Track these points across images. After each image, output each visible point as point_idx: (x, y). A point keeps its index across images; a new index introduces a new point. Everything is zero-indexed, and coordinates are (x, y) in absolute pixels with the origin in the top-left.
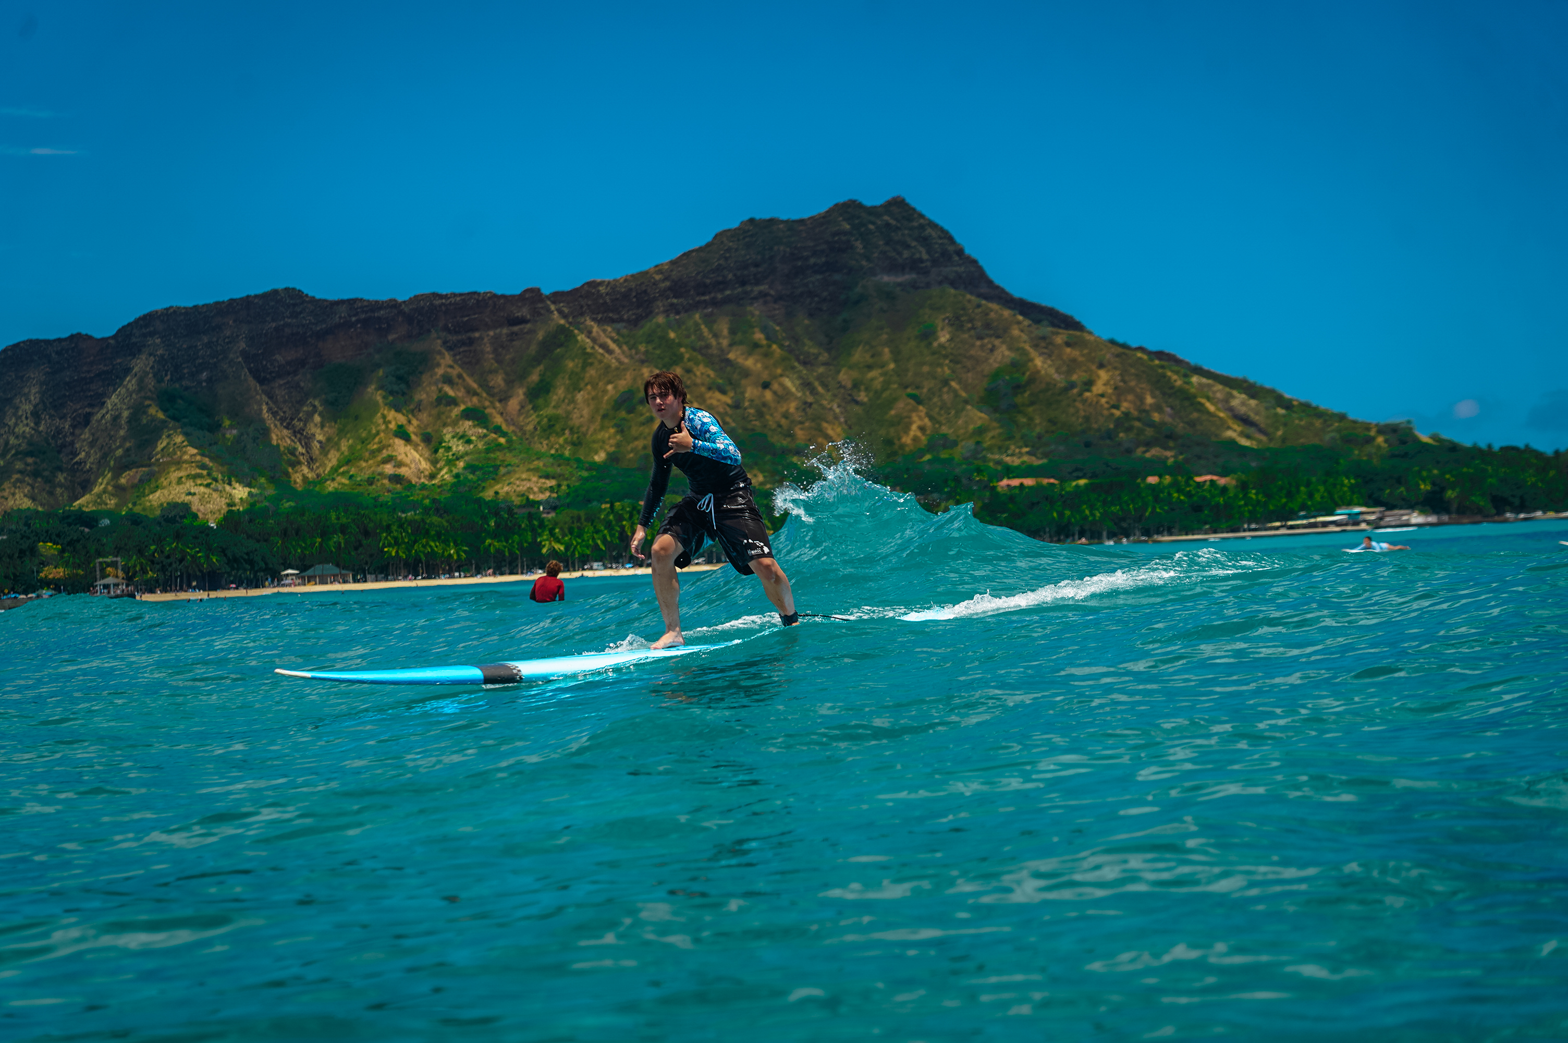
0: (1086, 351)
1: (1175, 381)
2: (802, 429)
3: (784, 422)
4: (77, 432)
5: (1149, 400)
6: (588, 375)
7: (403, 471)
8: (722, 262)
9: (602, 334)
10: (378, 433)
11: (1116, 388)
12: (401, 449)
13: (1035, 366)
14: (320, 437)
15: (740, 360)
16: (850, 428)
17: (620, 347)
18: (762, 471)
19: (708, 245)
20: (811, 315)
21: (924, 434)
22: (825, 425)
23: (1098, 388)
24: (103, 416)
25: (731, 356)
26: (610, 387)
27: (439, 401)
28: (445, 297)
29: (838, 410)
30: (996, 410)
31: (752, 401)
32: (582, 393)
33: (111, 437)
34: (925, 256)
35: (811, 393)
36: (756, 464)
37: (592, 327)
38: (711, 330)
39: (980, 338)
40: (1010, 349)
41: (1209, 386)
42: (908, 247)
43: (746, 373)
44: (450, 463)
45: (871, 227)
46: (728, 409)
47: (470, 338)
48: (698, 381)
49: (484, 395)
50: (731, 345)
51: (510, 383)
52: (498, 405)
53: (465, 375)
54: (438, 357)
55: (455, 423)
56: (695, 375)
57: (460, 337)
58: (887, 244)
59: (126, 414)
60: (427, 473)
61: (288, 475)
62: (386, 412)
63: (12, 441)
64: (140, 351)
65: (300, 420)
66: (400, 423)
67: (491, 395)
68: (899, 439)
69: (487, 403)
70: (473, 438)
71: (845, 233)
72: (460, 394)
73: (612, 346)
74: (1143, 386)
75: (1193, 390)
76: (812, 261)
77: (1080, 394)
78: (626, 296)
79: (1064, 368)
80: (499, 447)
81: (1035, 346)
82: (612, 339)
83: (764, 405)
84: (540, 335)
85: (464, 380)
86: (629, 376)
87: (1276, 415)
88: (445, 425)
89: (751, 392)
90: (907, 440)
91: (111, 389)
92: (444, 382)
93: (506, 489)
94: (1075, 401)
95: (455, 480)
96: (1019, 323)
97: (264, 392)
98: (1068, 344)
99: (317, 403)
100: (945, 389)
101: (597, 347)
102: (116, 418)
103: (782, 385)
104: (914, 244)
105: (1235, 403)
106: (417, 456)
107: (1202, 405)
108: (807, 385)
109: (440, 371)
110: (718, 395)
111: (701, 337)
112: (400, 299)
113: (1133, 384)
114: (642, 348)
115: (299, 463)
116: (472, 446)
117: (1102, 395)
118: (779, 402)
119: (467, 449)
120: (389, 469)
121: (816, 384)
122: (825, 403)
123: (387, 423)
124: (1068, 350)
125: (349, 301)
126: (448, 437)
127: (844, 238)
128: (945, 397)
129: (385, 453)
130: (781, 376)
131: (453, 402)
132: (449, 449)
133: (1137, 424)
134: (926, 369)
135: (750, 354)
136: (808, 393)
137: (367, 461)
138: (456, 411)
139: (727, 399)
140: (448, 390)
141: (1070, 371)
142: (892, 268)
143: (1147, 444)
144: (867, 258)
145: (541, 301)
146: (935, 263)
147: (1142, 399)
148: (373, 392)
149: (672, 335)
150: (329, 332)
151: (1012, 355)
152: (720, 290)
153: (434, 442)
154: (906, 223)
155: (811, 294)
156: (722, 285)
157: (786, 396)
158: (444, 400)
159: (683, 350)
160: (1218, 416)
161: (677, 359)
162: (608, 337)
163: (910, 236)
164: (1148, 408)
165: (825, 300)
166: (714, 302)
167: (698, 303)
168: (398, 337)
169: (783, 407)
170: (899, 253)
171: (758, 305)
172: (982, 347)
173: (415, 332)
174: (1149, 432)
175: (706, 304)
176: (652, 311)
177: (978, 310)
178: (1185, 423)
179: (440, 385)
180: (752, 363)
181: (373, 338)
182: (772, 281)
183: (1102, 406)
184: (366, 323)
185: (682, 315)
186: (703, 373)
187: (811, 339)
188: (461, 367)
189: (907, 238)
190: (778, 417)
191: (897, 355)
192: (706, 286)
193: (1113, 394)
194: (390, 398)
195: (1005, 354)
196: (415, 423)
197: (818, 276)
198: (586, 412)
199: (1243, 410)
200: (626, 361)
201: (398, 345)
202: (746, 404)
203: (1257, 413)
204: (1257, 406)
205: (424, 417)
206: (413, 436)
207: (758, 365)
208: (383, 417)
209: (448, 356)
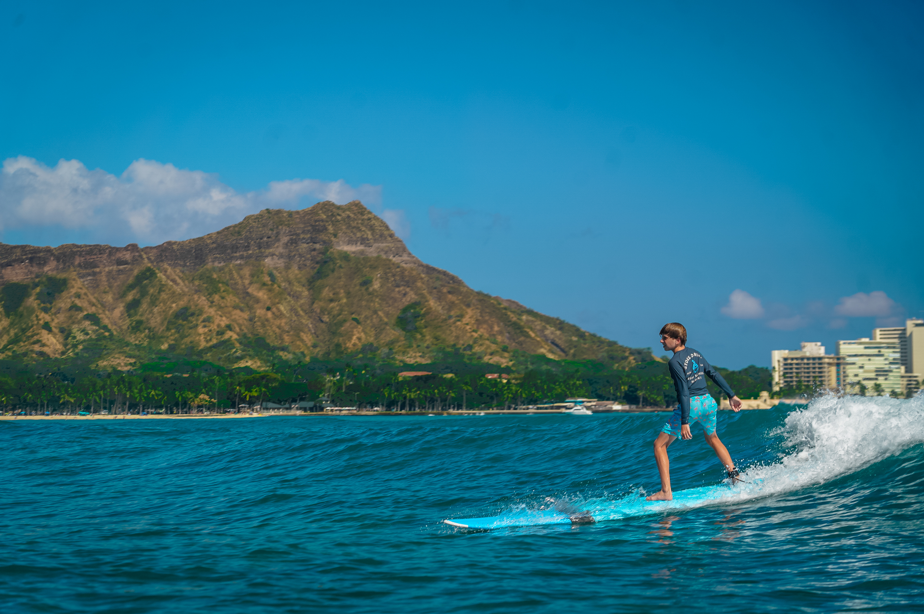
0: (460, 298)
1: (512, 318)
2: (288, 336)
3: (277, 330)
5: (496, 328)
6: (161, 297)
7: (45, 349)
8: (247, 234)
9: (173, 273)
10: (32, 326)
11: (477, 320)
12: (46, 336)
13: (429, 305)
15: (255, 293)
16: (317, 337)
17: (184, 282)
18: (260, 359)
19: (240, 224)
20: (299, 268)
21: (360, 342)
22: (302, 334)
23: (466, 320)
25: (250, 290)
26: (174, 305)
27: (71, 309)
28: (80, 247)
29: (311, 326)
30: (404, 329)
31: (260, 317)
32: (157, 308)
34: (370, 237)
35: (296, 315)
36: (257, 356)
37: (167, 269)
38: (239, 274)
39: (398, 286)
40: (416, 294)
41: (533, 321)
42: (360, 230)
43: (258, 301)
44: (75, 346)
45: (339, 218)
46: (245, 322)
47: (93, 271)
48: (228, 304)
49: (99, 306)
50: (251, 283)
51: (116, 299)
52: (107, 312)
53: (89, 294)
54: (73, 282)
55: (79, 322)
56: (227, 300)
57: (87, 271)
58: (347, 228)
60: (60, 351)
62: (38, 314)
66: (46, 321)
67: (103, 306)
68: (345, 344)
69: (101, 311)
70: (90, 332)
71: (322, 221)
72: (85, 305)
73: (179, 281)
74: (493, 319)
75: (522, 324)
76: (302, 236)
77: (454, 323)
78: (189, 251)
79: (447, 307)
80: (105, 338)
81: (430, 293)
82: (179, 276)
83: (267, 320)
84: (136, 272)
85: (88, 297)
86: (186, 299)
87: (571, 340)
88: (73, 323)
89: (260, 312)
90: (349, 345)
92: (76, 297)
93: (105, 363)
94: (450, 326)
95: (75, 356)
96: (422, 279)
98: (449, 292)
100: (375, 316)
101: (169, 281)
103: (279, 310)
104: (364, 229)
105: (547, 332)
106: (55, 341)
107: (527, 333)
108: (293, 310)
109: (73, 291)
110: (238, 312)
111: (232, 278)
112: (53, 247)
113: (487, 318)
114: (197, 283)
116: (88, 337)
117: (467, 324)
118: (275, 319)
119: (86, 338)
120: (37, 348)
121: (299, 309)
122: (304, 321)
123: (38, 320)
124: (450, 296)
126: (75, 330)
127: (321, 224)
128: (374, 320)
129: (35, 338)
130: (278, 303)
131: (79, 309)
132: (74, 337)
133: (487, 342)
134: (364, 303)
135: (260, 289)
136: (293, 315)
137: (24, 342)
138: (81, 315)
139: (246, 315)
140: (78, 302)
141: (449, 310)
142: (350, 242)
143: (492, 354)
144: (335, 236)
145: (138, 252)
146: (376, 240)
147: (492, 328)
148: (32, 301)
149: (215, 276)
150: (9, 264)
151: (416, 297)
152: (245, 251)
153: (66, 333)
154: (360, 216)
155: (301, 256)
156: (247, 248)
157: (280, 316)
158: (75, 308)
159: (220, 285)
160: (536, 340)
161: (216, 291)
162: (177, 275)
163: (362, 224)
164: (495, 333)
165: (308, 259)
166: (242, 257)
167: (232, 258)
168: (50, 269)
169: (278, 322)
170: (355, 234)
171: (268, 261)
172: (399, 292)
173: (61, 266)
174: (494, 347)
175: (237, 258)
176: (204, 261)
177: (398, 270)
178: (516, 343)
179: (73, 299)
180: (262, 295)
181: (35, 269)
182: (277, 247)
183: (467, 330)
184: (31, 260)
185: (222, 264)
186: (231, 299)
187: (299, 282)
188: (87, 288)
189: (360, 225)
190: (274, 328)
191: (348, 294)
192: (237, 248)
193: (474, 323)
194: (42, 305)
195: (412, 297)
196: (56, 321)
197: (305, 245)
198: (159, 319)
199: (552, 337)
200: (186, 290)
201: (50, 273)
202: (256, 319)
203: (560, 339)
204: (560, 334)
205: (61, 317)
206: (54, 329)
207: (265, 296)
208: (37, 316)
209: (79, 282)
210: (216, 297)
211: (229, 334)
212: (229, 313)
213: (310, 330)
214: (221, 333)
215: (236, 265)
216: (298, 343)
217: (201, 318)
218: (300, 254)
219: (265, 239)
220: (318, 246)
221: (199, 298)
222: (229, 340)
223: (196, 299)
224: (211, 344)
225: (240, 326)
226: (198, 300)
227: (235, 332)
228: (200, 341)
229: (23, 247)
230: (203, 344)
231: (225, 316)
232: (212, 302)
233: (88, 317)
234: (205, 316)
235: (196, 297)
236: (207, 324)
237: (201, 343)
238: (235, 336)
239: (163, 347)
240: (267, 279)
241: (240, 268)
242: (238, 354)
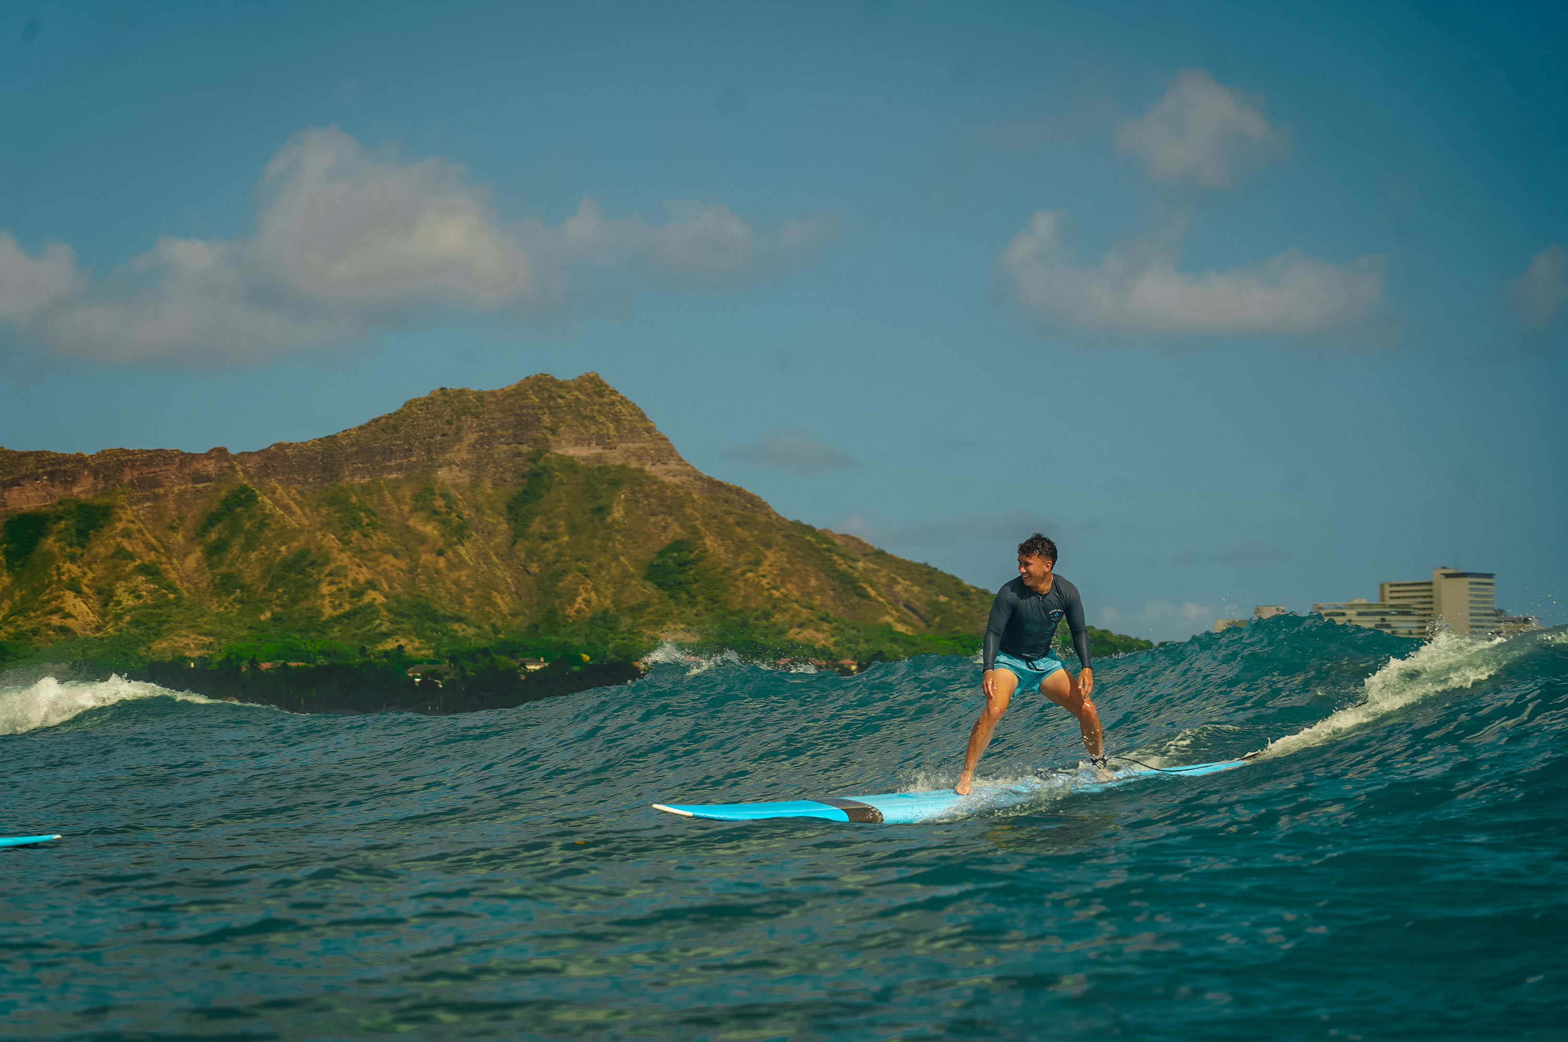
0: (756, 532)
1: (840, 565)
2: (470, 597)
3: (454, 588)
5: (813, 582)
6: (263, 536)
7: (69, 623)
8: (409, 429)
9: (285, 495)
10: (50, 585)
11: (782, 569)
12: (71, 601)
13: (704, 544)
15: (420, 527)
16: (520, 598)
17: (302, 509)
18: (421, 636)
19: (398, 412)
20: (495, 485)
21: (588, 607)
22: (495, 594)
23: (764, 568)
25: (411, 523)
26: (283, 548)
27: (114, 555)
28: (132, 453)
29: (510, 580)
30: (661, 586)
31: (425, 567)
32: (256, 553)
35: (485, 563)
36: (415, 630)
37: (276, 488)
38: (394, 496)
39: (654, 514)
40: (683, 526)
41: (874, 571)
42: (596, 422)
43: (423, 539)
44: (118, 617)
45: (561, 401)
46: (400, 574)
47: (153, 494)
48: (375, 547)
49: (162, 551)
50: (414, 510)
51: (190, 540)
52: (174, 561)
53: (145, 531)
54: (120, 511)
55: (127, 578)
56: (372, 539)
57: (144, 493)
58: (575, 419)
60: (93, 626)
62: (61, 564)
66: (73, 576)
67: (169, 550)
68: (563, 609)
69: (164, 559)
70: (144, 593)
71: (533, 407)
72: (138, 549)
73: (295, 508)
74: (810, 568)
75: (856, 575)
76: (499, 432)
77: (744, 574)
78: (313, 459)
79: (733, 548)
80: (168, 603)
81: (707, 525)
82: (295, 500)
83: (438, 572)
84: (223, 494)
85: (144, 535)
86: (302, 539)
87: (937, 603)
89: (426, 558)
90: (571, 612)
92: (123, 537)
93: (164, 645)
94: (736, 580)
95: (117, 634)
96: (693, 501)
98: (738, 524)
100: (614, 564)
101: (277, 509)
103: (457, 554)
104: (602, 419)
105: (898, 588)
106: (85, 607)
107: (864, 589)
108: (482, 555)
109: (120, 526)
110: (390, 558)
111: (382, 503)
112: (87, 454)
113: (799, 566)
114: (324, 511)
116: (141, 601)
117: (763, 576)
118: (451, 570)
119: (137, 604)
121: (492, 553)
122: (498, 573)
123: (60, 574)
124: (739, 530)
125: (36, 453)
126: (119, 591)
127: (532, 412)
128: (613, 570)
129: (54, 604)
130: (456, 544)
131: (129, 556)
132: (119, 603)
133: (795, 606)
134: (597, 542)
135: (428, 521)
136: (481, 562)
137: (35, 611)
138: (130, 566)
139: (403, 564)
140: (125, 543)
141: (737, 553)
142: (578, 442)
143: (800, 626)
144: (554, 431)
145: (227, 460)
146: (622, 438)
147: (806, 582)
148: (50, 543)
149: (354, 499)
150: (15, 483)
151: (684, 533)
152: (405, 457)
153: (105, 595)
154: (596, 399)
155: (496, 464)
156: (409, 452)
157: (459, 564)
158: (121, 554)
159: (362, 514)
160: (878, 601)
161: (356, 523)
162: (291, 499)
163: (599, 411)
164: (810, 590)
165: (509, 470)
166: (399, 468)
167: (383, 469)
168: (82, 490)
169: (455, 575)
170: (586, 428)
171: (443, 473)
172: (655, 524)
173: (101, 486)
174: (805, 613)
175: (391, 470)
176: (337, 475)
177: (655, 487)
178: (845, 606)
179: (119, 539)
180: (430, 530)
181: (58, 491)
182: (458, 450)
183: (763, 586)
184: (52, 475)
185: (367, 479)
186: (379, 537)
187: (492, 508)
188: (143, 522)
189: (596, 414)
190: (448, 584)
191: (573, 529)
192: (392, 452)
193: (778, 574)
194: (68, 550)
195: (677, 531)
196: (90, 575)
197: (505, 447)
198: (257, 572)
199: (905, 596)
200: (306, 522)
201: (82, 496)
202: (419, 570)
203: (918, 600)
204: (919, 592)
205: (99, 569)
206: (85, 589)
207: (436, 532)
208: (58, 568)
209: (129, 511)
210: (354, 535)
211: (371, 596)
212: (376, 560)
213: (508, 588)
214: (357, 594)
215: (391, 481)
216: (487, 609)
217: (327, 570)
218: (495, 462)
219: (439, 437)
220: (525, 449)
221: (325, 535)
222: (371, 605)
223: (320, 537)
224: (341, 611)
225: (390, 581)
226: (322, 540)
227: (381, 591)
228: (323, 607)
230: (328, 612)
231: (366, 566)
232: (348, 543)
233: (144, 570)
234: (332, 566)
235: (321, 535)
236: (337, 579)
237: (324, 611)
238: (381, 599)
239: (262, 618)
240: (439, 503)
241: (396, 486)
242: (383, 629)
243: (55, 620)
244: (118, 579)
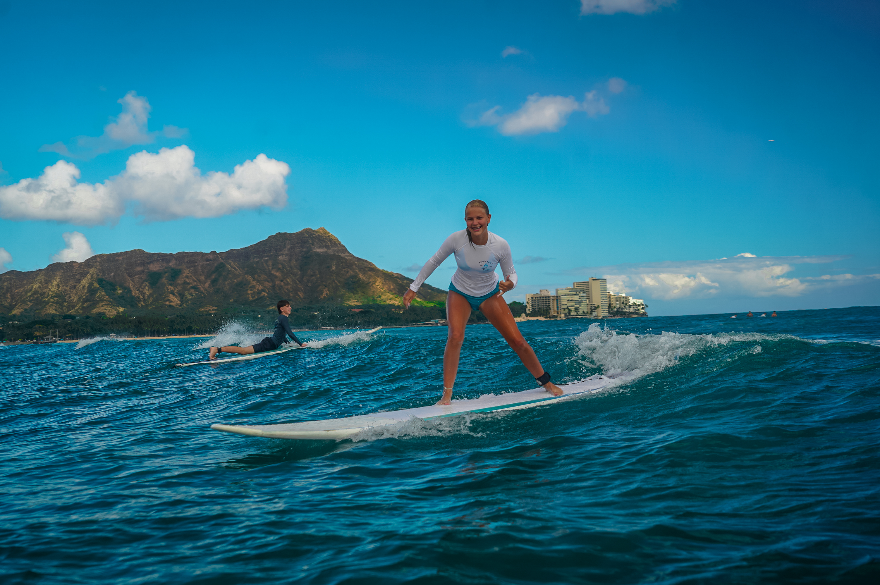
0: (374, 273)
1: (399, 282)
2: (292, 293)
4: (72, 290)
5: (392, 287)
6: (229, 277)
7: (172, 304)
8: (270, 245)
9: (234, 265)
10: (165, 292)
11: (383, 283)
12: (172, 297)
13: (360, 277)
14: (148, 294)
15: (275, 273)
16: (306, 293)
17: (239, 269)
19: (266, 240)
20: (296, 261)
21: (327, 295)
22: (299, 292)
23: (377, 283)
24: (80, 286)
25: (272, 272)
26: (235, 280)
28: (187, 253)
30: (348, 289)
31: (278, 285)
32: (227, 282)
33: (82, 292)
37: (231, 263)
38: (266, 264)
39: (344, 268)
42: (325, 242)
43: (276, 277)
44: (187, 302)
45: (314, 236)
46: (271, 287)
47: (194, 265)
48: (262, 279)
49: (198, 282)
50: (272, 269)
51: (206, 278)
52: (202, 285)
53: (192, 276)
54: (184, 271)
55: (188, 290)
56: (261, 277)
57: (191, 265)
58: (318, 241)
59: (87, 285)
60: (179, 305)
61: (137, 304)
62: (168, 286)
63: (50, 293)
64: (92, 267)
65: (142, 288)
66: (172, 290)
67: (200, 281)
68: (320, 297)
69: (199, 284)
70: (194, 295)
71: (306, 238)
72: (191, 282)
73: (237, 268)
74: (390, 283)
75: (404, 284)
76: (296, 245)
77: (372, 285)
78: (242, 254)
79: (368, 277)
80: (202, 297)
81: (360, 271)
83: (281, 286)
84: (215, 265)
86: (241, 277)
87: (428, 292)
89: (277, 282)
90: (322, 297)
91: (83, 278)
93: (202, 310)
94: (370, 287)
95: (187, 307)
96: (355, 264)
97: (131, 280)
98: (368, 270)
99: (147, 283)
100: (333, 283)
101: (232, 269)
102: (84, 287)
103: (287, 281)
106: (176, 299)
108: (294, 281)
109: (185, 275)
110: (267, 283)
111: (263, 266)
112: (173, 253)
113: (387, 282)
114: (246, 269)
115: (141, 301)
116: (193, 297)
117: (378, 285)
121: (297, 281)
122: (299, 286)
123: (168, 289)
124: (369, 272)
126: (186, 294)
128: (333, 285)
129: (167, 298)
130: (286, 278)
131: (188, 284)
132: (186, 297)
133: (388, 294)
134: (328, 277)
135: (277, 271)
136: (294, 283)
137: (161, 301)
138: (189, 287)
139: (271, 284)
140: (187, 280)
141: (369, 279)
142: (320, 247)
143: (390, 299)
144: (313, 245)
145: (216, 255)
146: (332, 246)
147: (390, 287)
148: (164, 280)
149: (255, 266)
150: (151, 263)
151: (353, 273)
152: (269, 253)
153: (181, 295)
154: (324, 235)
155: (296, 255)
156: (270, 251)
157: (288, 284)
158: (185, 283)
159: (258, 270)
161: (256, 273)
162: (236, 266)
163: (325, 239)
165: (300, 256)
166: (267, 256)
167: (263, 257)
168: (172, 264)
169: (286, 287)
170: (322, 243)
171: (280, 257)
172: (345, 271)
173: (178, 263)
174: (391, 296)
175: (265, 257)
176: (249, 259)
177: (343, 260)
179: (185, 279)
180: (278, 274)
181: (165, 265)
182: (285, 251)
183: (378, 288)
184: (163, 260)
185: (258, 260)
186: (263, 277)
187: (296, 268)
188: (191, 273)
190: (285, 290)
191: (320, 273)
192: (265, 251)
193: (382, 285)
194: (169, 282)
195: (351, 273)
196: (177, 290)
197: (298, 250)
198: (228, 287)
200: (241, 273)
201: (172, 266)
202: (276, 286)
205: (179, 288)
206: (176, 294)
207: (280, 275)
208: (167, 288)
209: (187, 270)
210: (256, 276)
211: (264, 293)
212: (263, 283)
213: (302, 291)
214: (259, 293)
215: (265, 260)
216: (297, 297)
217: (249, 286)
219: (279, 247)
220: (304, 250)
221: (248, 276)
222: (263, 296)
224: (255, 298)
225: (268, 289)
226: (247, 278)
227: (266, 292)
228: (249, 297)
229: (159, 254)
230: (251, 299)
231: (261, 285)
232: (254, 278)
233: (193, 288)
234: (251, 285)
235: (246, 276)
236: (252, 289)
238: (266, 295)
239: (231, 301)
240: (280, 266)
241: (266, 261)
242: (268, 303)
243: (168, 303)
244: (186, 290)
